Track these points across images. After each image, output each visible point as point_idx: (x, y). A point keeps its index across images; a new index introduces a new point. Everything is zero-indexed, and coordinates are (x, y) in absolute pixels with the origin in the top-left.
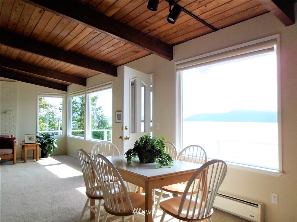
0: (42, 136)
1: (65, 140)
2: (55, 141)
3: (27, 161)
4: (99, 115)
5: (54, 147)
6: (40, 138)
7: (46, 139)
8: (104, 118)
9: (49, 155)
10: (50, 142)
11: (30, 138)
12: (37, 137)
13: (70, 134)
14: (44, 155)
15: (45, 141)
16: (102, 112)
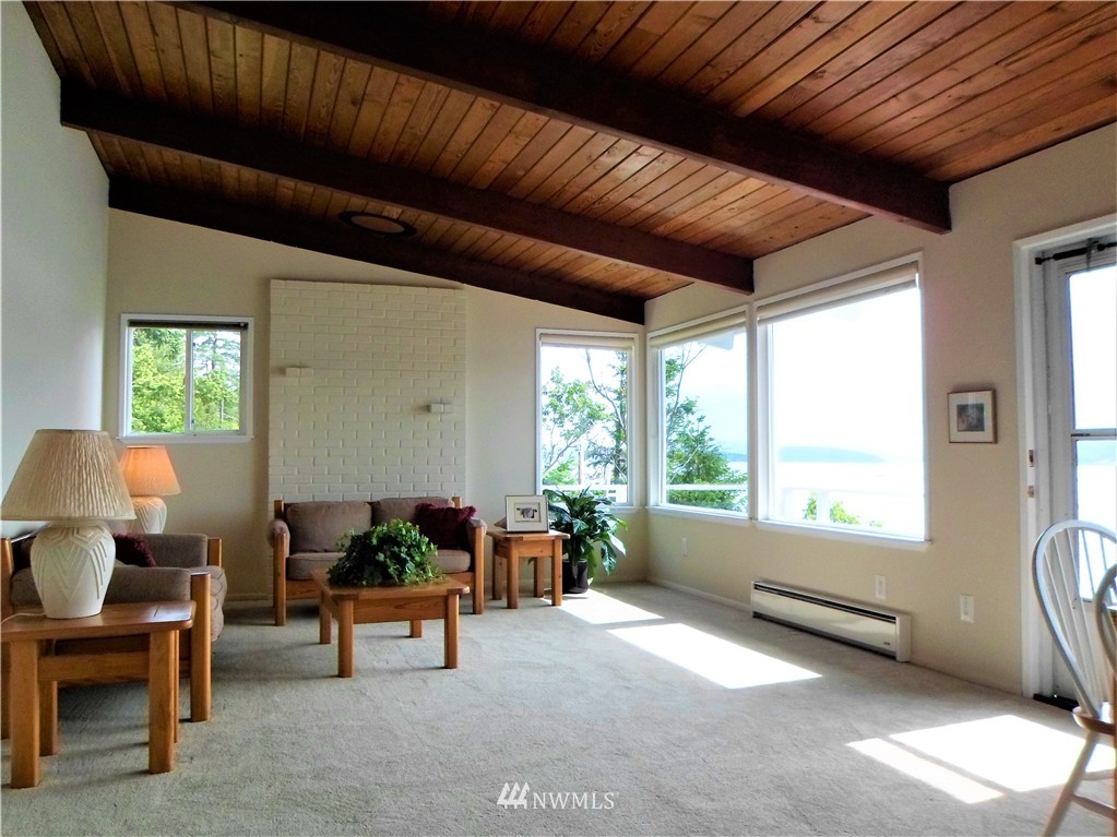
0: (563, 505)
1: (642, 520)
2: (611, 523)
3: (521, 602)
4: (687, 432)
5: (613, 551)
6: (560, 511)
7: (576, 515)
8: (710, 443)
9: (590, 581)
10: (595, 528)
11: (524, 512)
12: (551, 508)
13: (659, 498)
14: (573, 584)
15: (579, 525)
16: (700, 420)
